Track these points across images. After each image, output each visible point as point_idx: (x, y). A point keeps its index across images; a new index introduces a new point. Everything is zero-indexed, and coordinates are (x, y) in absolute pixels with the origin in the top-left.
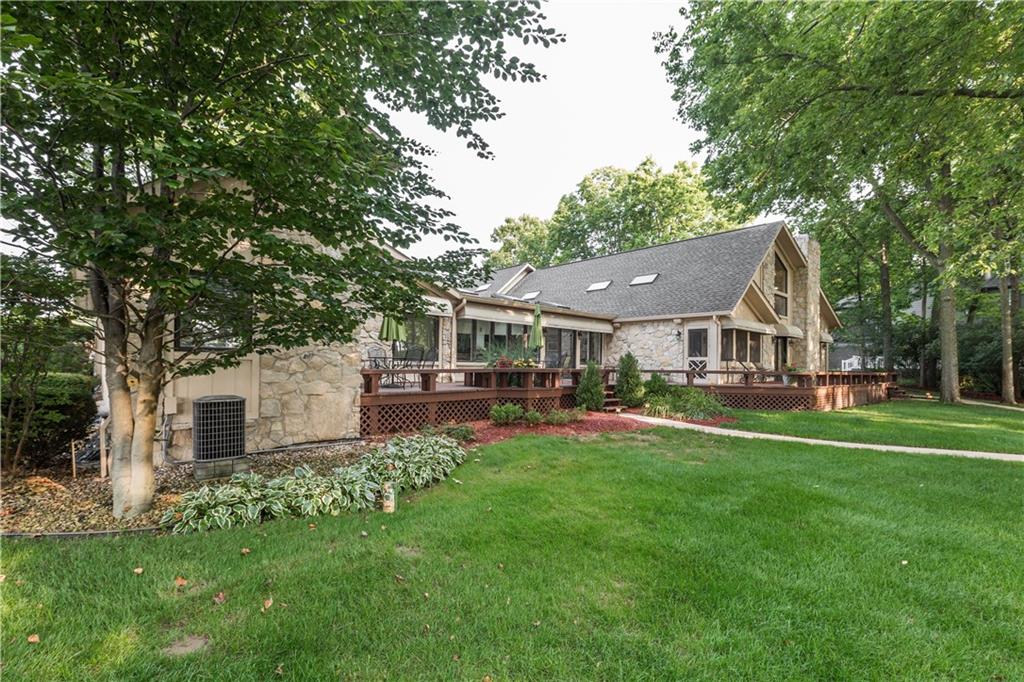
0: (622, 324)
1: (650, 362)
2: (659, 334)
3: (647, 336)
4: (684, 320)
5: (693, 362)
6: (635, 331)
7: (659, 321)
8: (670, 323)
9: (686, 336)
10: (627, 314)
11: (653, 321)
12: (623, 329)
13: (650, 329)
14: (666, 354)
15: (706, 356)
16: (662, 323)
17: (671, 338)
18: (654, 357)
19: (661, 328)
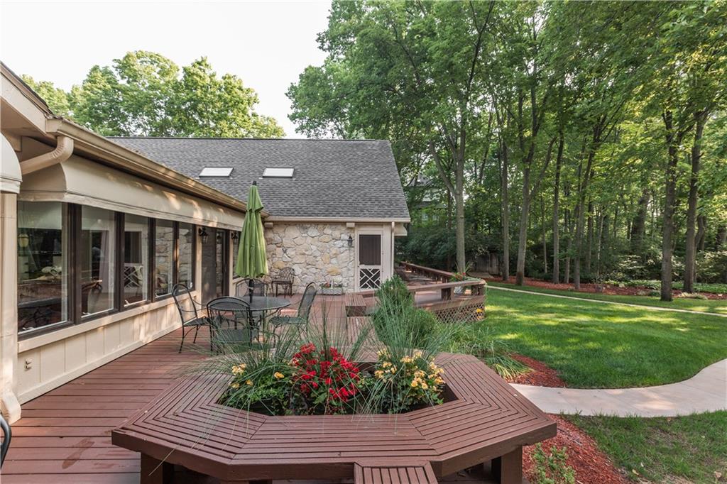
0: (276, 223)
1: (314, 270)
2: (326, 238)
3: (309, 240)
4: (358, 224)
5: (365, 271)
6: (293, 233)
7: (325, 223)
8: (340, 227)
9: (356, 242)
10: (280, 212)
11: (317, 223)
12: (276, 229)
13: (313, 232)
14: (334, 261)
15: (380, 264)
16: (328, 226)
17: (339, 243)
18: (320, 264)
19: (328, 231)
